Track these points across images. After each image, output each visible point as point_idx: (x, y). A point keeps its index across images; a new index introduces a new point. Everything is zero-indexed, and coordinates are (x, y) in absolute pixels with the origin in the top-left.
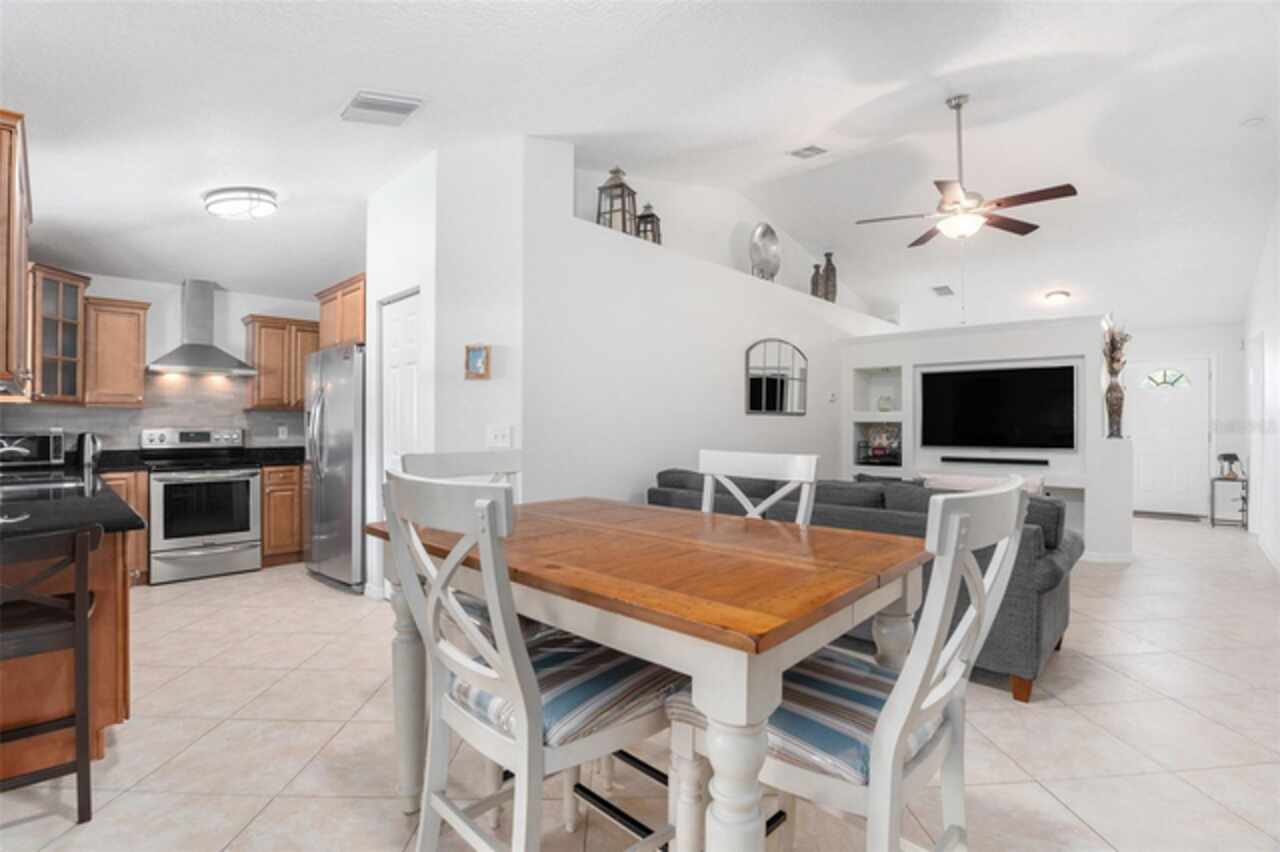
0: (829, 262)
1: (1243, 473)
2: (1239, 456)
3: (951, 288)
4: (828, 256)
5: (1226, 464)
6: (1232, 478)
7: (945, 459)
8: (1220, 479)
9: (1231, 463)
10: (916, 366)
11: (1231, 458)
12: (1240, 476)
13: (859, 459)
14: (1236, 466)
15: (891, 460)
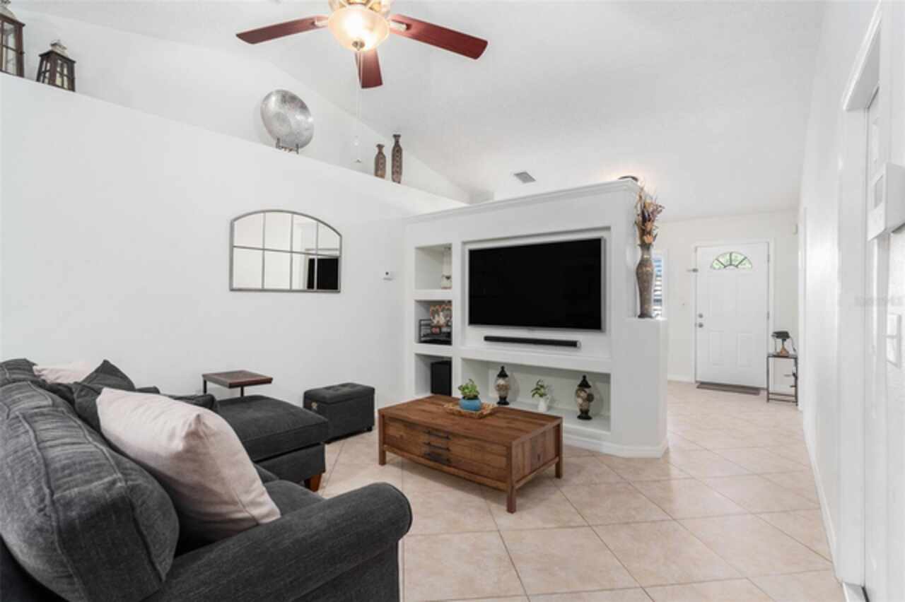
0: (397, 144)
1: (794, 350)
2: (790, 335)
3: (530, 174)
4: (397, 137)
5: (780, 341)
6: (782, 355)
7: (488, 339)
8: (775, 356)
9: (784, 340)
10: (464, 243)
11: (783, 336)
12: (791, 352)
13: (420, 337)
14: (788, 343)
15: (444, 338)
